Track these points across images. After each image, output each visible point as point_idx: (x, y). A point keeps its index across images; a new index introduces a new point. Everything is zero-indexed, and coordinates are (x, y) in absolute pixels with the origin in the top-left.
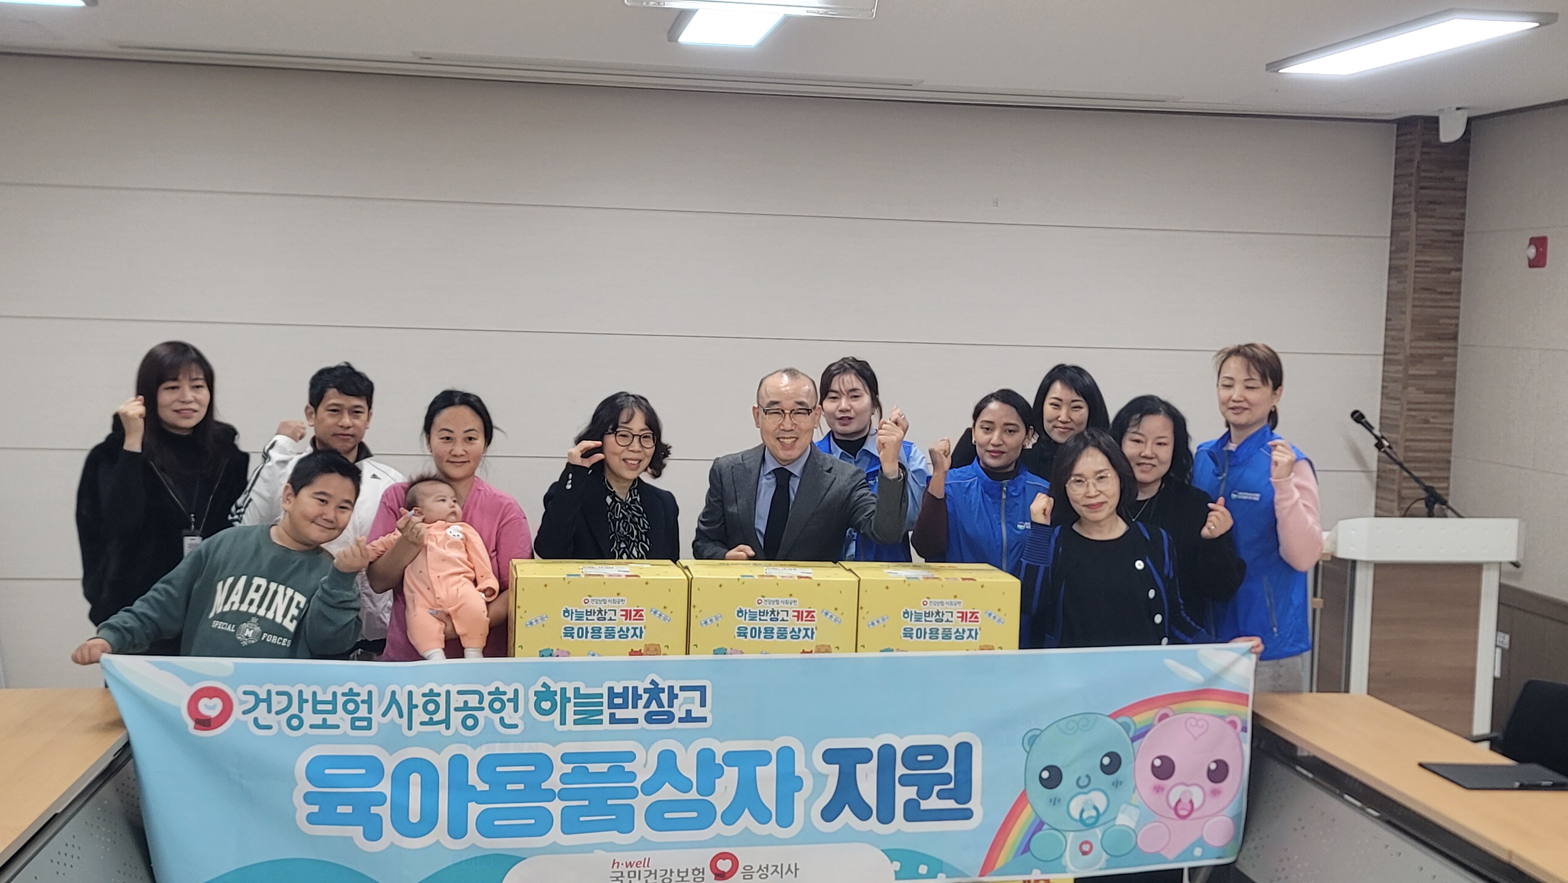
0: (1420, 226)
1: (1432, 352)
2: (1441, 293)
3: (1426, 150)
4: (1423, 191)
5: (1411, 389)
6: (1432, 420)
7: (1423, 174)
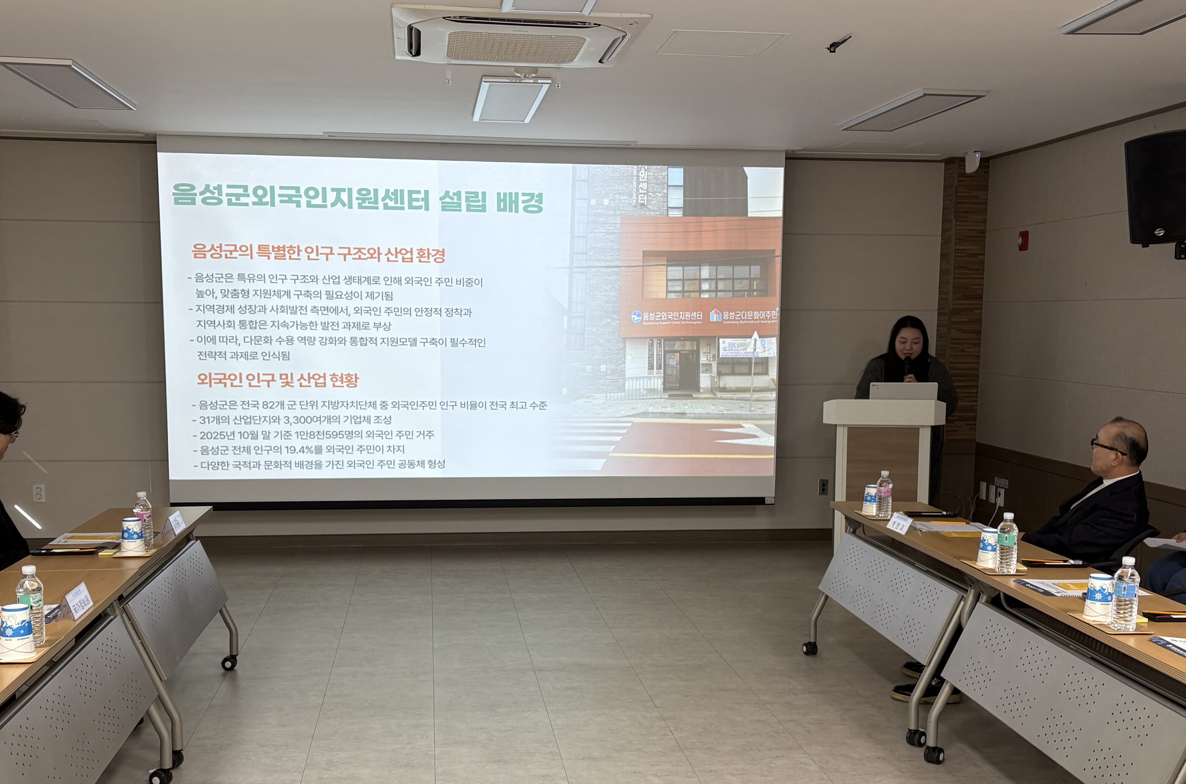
0: (958, 227)
1: (967, 306)
2: (972, 269)
3: (961, 179)
4: (959, 205)
5: (952, 330)
6: (967, 350)
7: (959, 194)
